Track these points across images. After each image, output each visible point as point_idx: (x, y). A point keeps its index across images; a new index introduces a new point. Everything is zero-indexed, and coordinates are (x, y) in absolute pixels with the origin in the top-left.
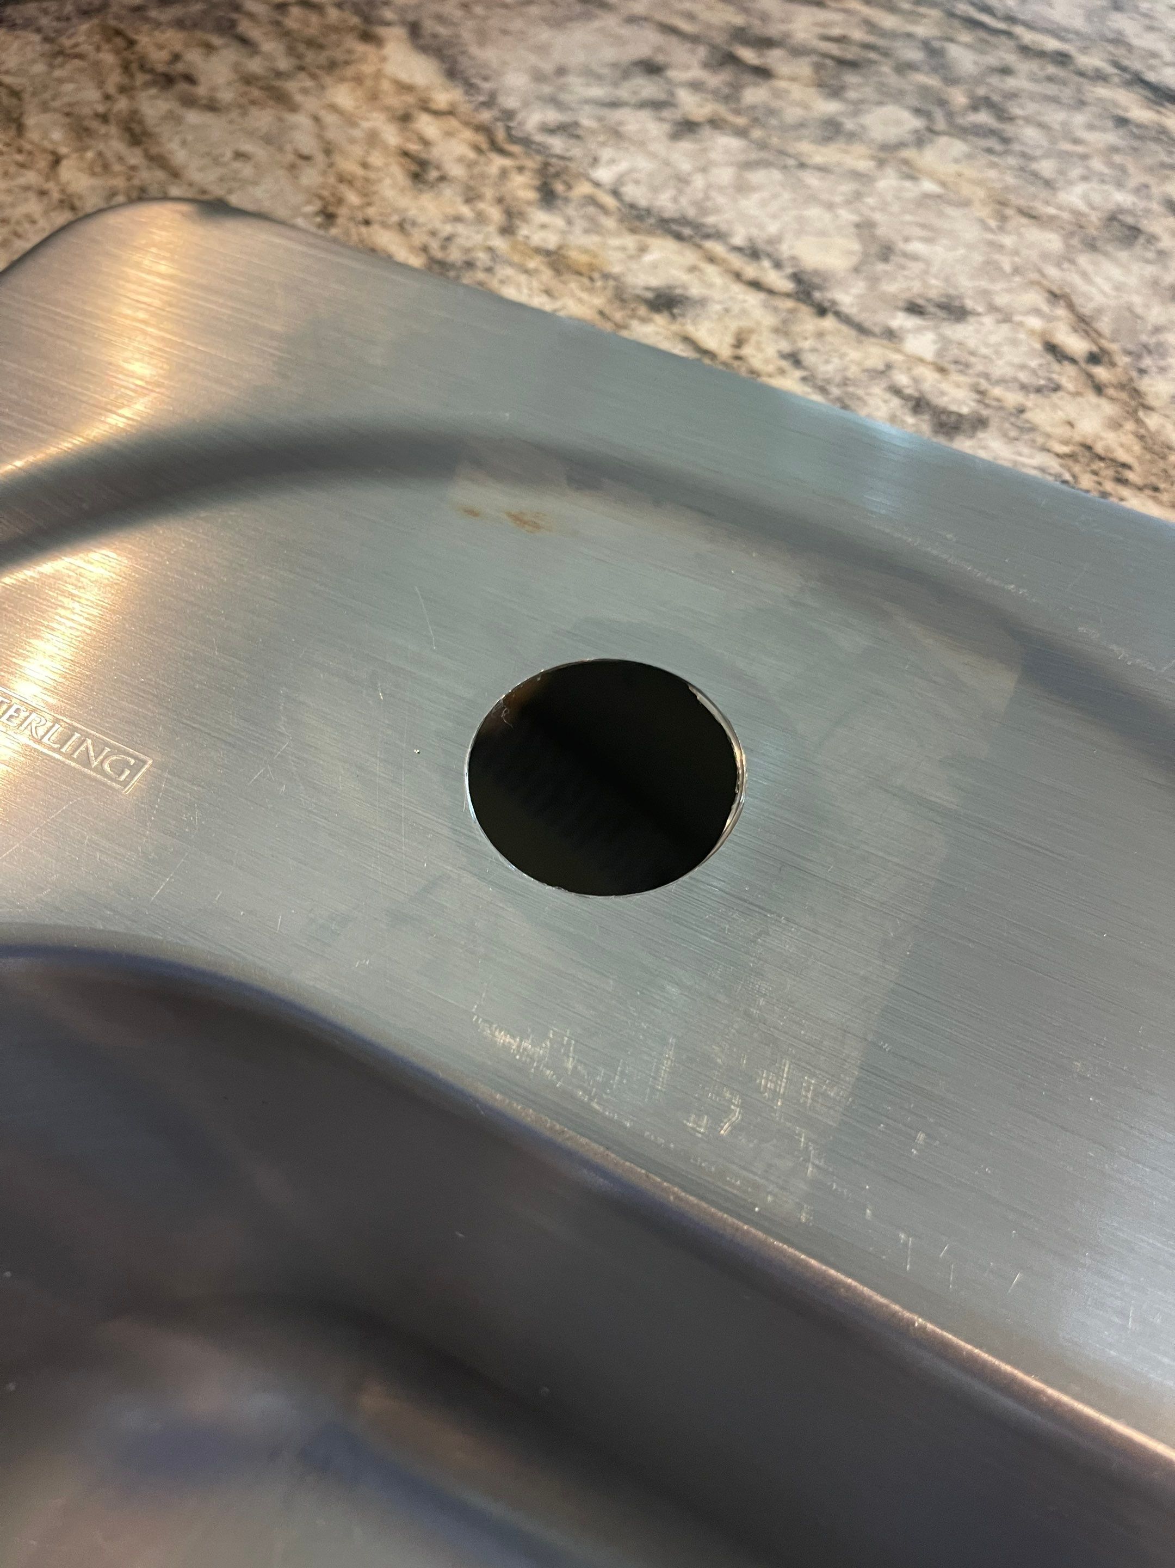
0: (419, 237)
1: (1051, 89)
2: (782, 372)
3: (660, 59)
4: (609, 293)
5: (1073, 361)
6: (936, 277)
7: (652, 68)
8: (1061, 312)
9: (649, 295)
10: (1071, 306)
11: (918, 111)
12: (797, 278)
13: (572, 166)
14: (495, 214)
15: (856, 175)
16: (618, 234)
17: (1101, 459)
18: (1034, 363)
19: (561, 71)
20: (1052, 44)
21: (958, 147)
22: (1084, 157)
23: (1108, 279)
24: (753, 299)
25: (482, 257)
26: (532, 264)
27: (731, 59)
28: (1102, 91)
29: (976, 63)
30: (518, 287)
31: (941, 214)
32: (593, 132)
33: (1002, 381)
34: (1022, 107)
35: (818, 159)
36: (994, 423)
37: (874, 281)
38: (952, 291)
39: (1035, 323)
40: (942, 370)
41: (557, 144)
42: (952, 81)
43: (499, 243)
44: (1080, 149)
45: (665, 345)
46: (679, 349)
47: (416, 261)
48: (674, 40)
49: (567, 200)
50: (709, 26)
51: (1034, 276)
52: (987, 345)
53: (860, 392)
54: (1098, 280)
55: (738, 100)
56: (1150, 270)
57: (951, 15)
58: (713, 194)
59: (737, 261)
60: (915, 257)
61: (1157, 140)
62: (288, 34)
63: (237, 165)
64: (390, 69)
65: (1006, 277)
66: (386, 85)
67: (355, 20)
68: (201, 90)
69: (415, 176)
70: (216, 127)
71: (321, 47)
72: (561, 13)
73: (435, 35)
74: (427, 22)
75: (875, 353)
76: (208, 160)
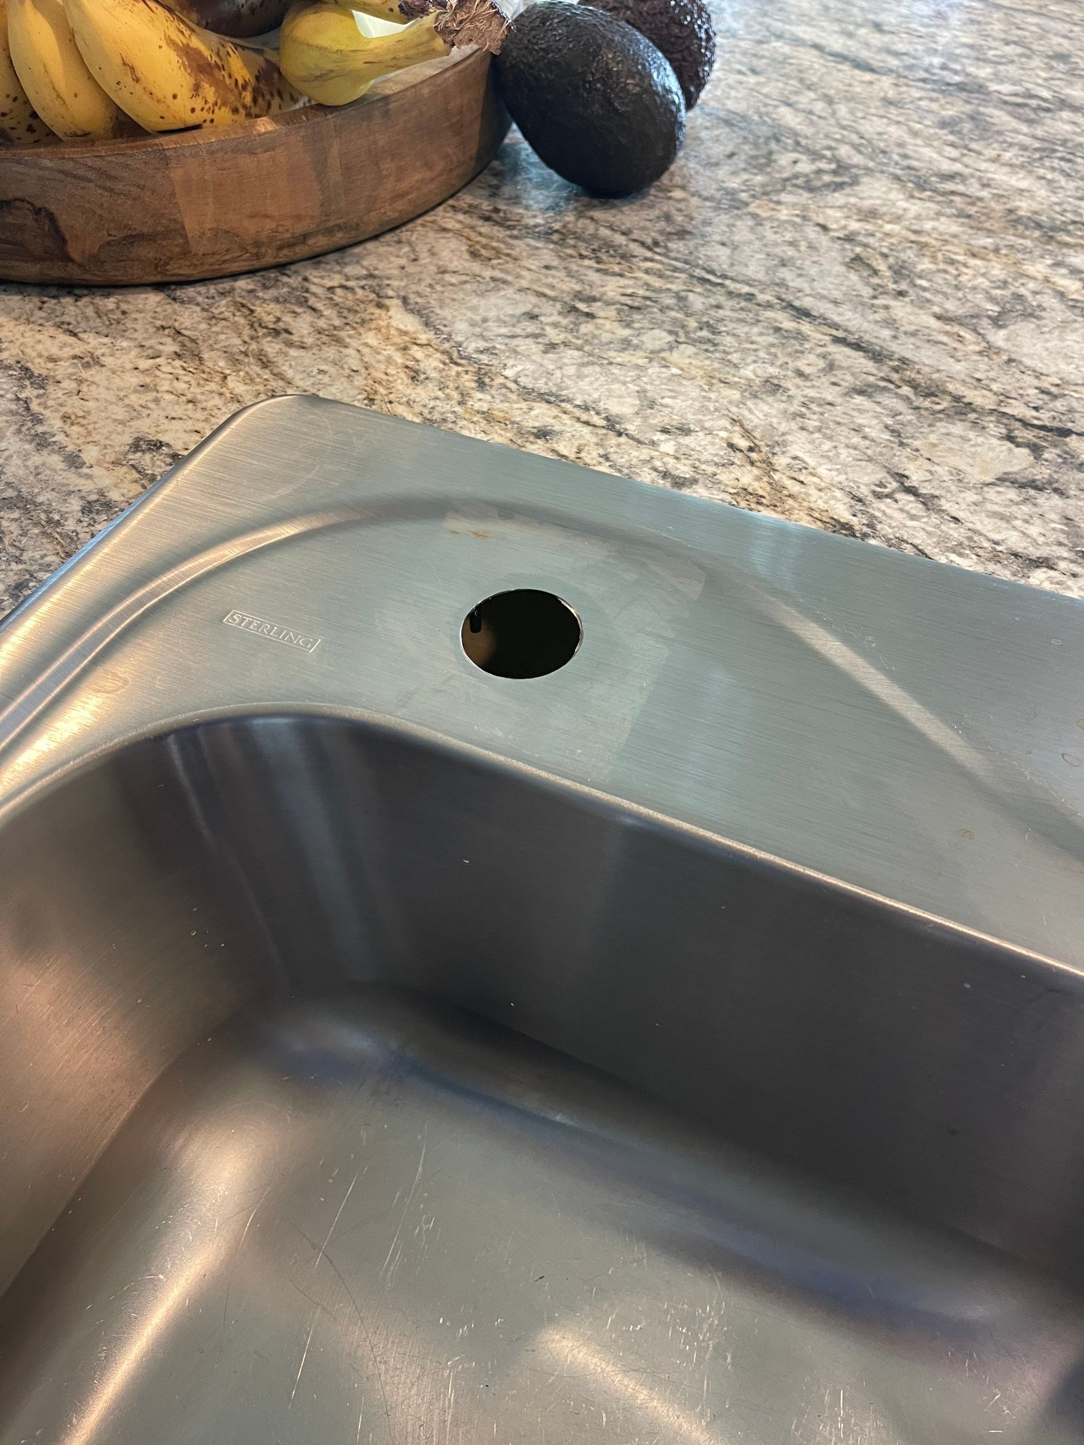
0: (418, 409)
1: (743, 315)
2: (600, 463)
3: (536, 311)
4: (515, 431)
5: (741, 451)
6: (676, 415)
7: (533, 317)
8: (737, 428)
9: (535, 431)
10: (742, 426)
11: (670, 332)
12: (607, 419)
13: (493, 368)
14: (455, 395)
15: (638, 367)
16: (518, 402)
17: (751, 494)
18: (722, 453)
19: (485, 320)
20: (745, 289)
21: (691, 350)
22: (756, 350)
23: (762, 411)
24: (586, 430)
25: (451, 417)
26: (475, 419)
27: (574, 309)
28: (769, 314)
29: (703, 303)
30: (469, 430)
31: (681, 384)
32: (503, 351)
33: (706, 462)
34: (725, 326)
35: (619, 360)
36: (701, 481)
37: (645, 418)
38: (684, 421)
39: (724, 434)
40: (677, 458)
41: (485, 358)
42: (688, 315)
43: (458, 409)
44: (754, 346)
45: (544, 454)
46: (550, 455)
47: (417, 420)
48: (543, 299)
49: (491, 386)
50: (562, 292)
51: (726, 412)
52: (700, 446)
53: (638, 471)
54: (756, 412)
55: (577, 331)
56: (783, 406)
57: (692, 276)
58: (565, 379)
59: (578, 413)
60: (666, 406)
61: (795, 338)
62: (337, 305)
63: (320, 377)
64: (394, 323)
65: (711, 413)
66: (393, 332)
67: (373, 296)
68: (295, 338)
69: (413, 378)
70: (306, 357)
71: (356, 312)
72: (483, 287)
73: (417, 303)
74: (412, 296)
75: (645, 453)
76: (305, 375)
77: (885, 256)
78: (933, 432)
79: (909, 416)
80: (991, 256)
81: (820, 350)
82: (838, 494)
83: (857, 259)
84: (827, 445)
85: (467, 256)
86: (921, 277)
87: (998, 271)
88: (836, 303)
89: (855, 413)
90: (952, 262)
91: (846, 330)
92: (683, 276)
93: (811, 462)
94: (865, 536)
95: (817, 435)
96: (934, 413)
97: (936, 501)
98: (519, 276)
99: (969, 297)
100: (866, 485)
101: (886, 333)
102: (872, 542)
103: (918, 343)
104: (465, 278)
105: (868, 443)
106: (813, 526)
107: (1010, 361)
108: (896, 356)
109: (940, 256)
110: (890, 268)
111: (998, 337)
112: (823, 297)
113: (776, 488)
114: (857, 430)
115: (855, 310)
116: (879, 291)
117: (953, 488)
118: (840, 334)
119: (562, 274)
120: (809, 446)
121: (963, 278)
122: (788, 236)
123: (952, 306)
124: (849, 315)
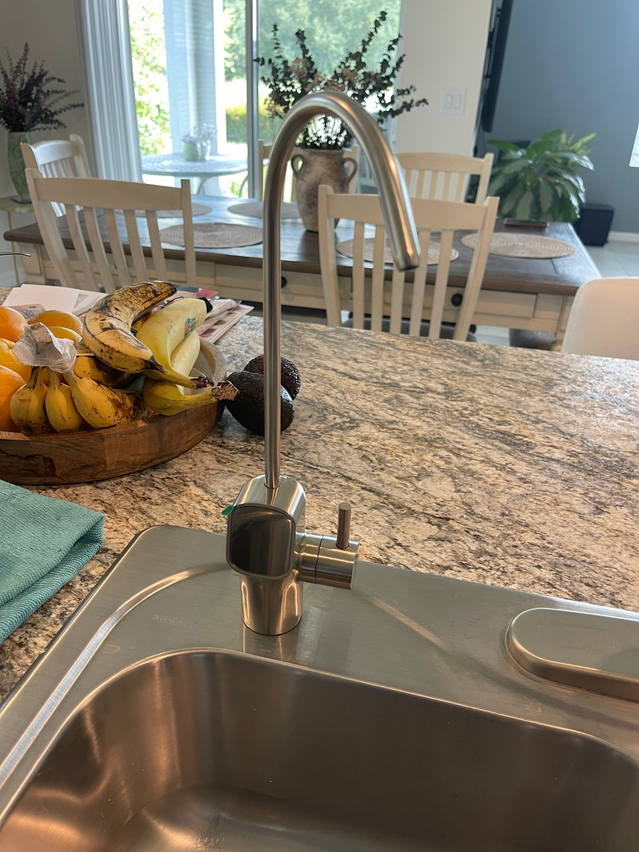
0: (210, 526)
1: (327, 481)
6: (310, 522)
8: (333, 525)
10: (335, 524)
20: (326, 470)
28: (337, 480)
29: (312, 477)
31: (309, 509)
34: (321, 485)
39: (329, 528)
44: (333, 493)
51: (328, 519)
57: (306, 466)
61: (348, 489)
64: (193, 492)
65: (323, 520)
66: (193, 496)
67: (181, 481)
69: (206, 514)
71: (176, 488)
72: (225, 475)
73: (200, 483)
74: (197, 480)
77: (374, 455)
78: (403, 522)
79: (394, 517)
80: (411, 453)
81: (358, 493)
82: (374, 548)
83: (364, 456)
84: (367, 530)
85: (216, 462)
86: (388, 462)
87: (415, 459)
88: (360, 474)
89: (374, 516)
90: (398, 456)
91: (365, 485)
92: (302, 466)
93: (362, 536)
94: (386, 563)
95: (363, 526)
96: (402, 514)
97: (408, 548)
98: (239, 470)
99: (407, 469)
100: (384, 544)
101: (380, 485)
102: (389, 565)
103: (392, 488)
104: (217, 471)
105: (381, 527)
106: (368, 561)
107: (425, 493)
108: (385, 494)
109: (393, 454)
110: (377, 459)
111: (419, 484)
112: (355, 472)
114: (376, 523)
115: (367, 476)
116: (374, 468)
117: (413, 542)
118: (364, 486)
119: (255, 468)
120: (361, 530)
121: (403, 462)
122: (338, 448)
123: (401, 473)
124: (365, 478)
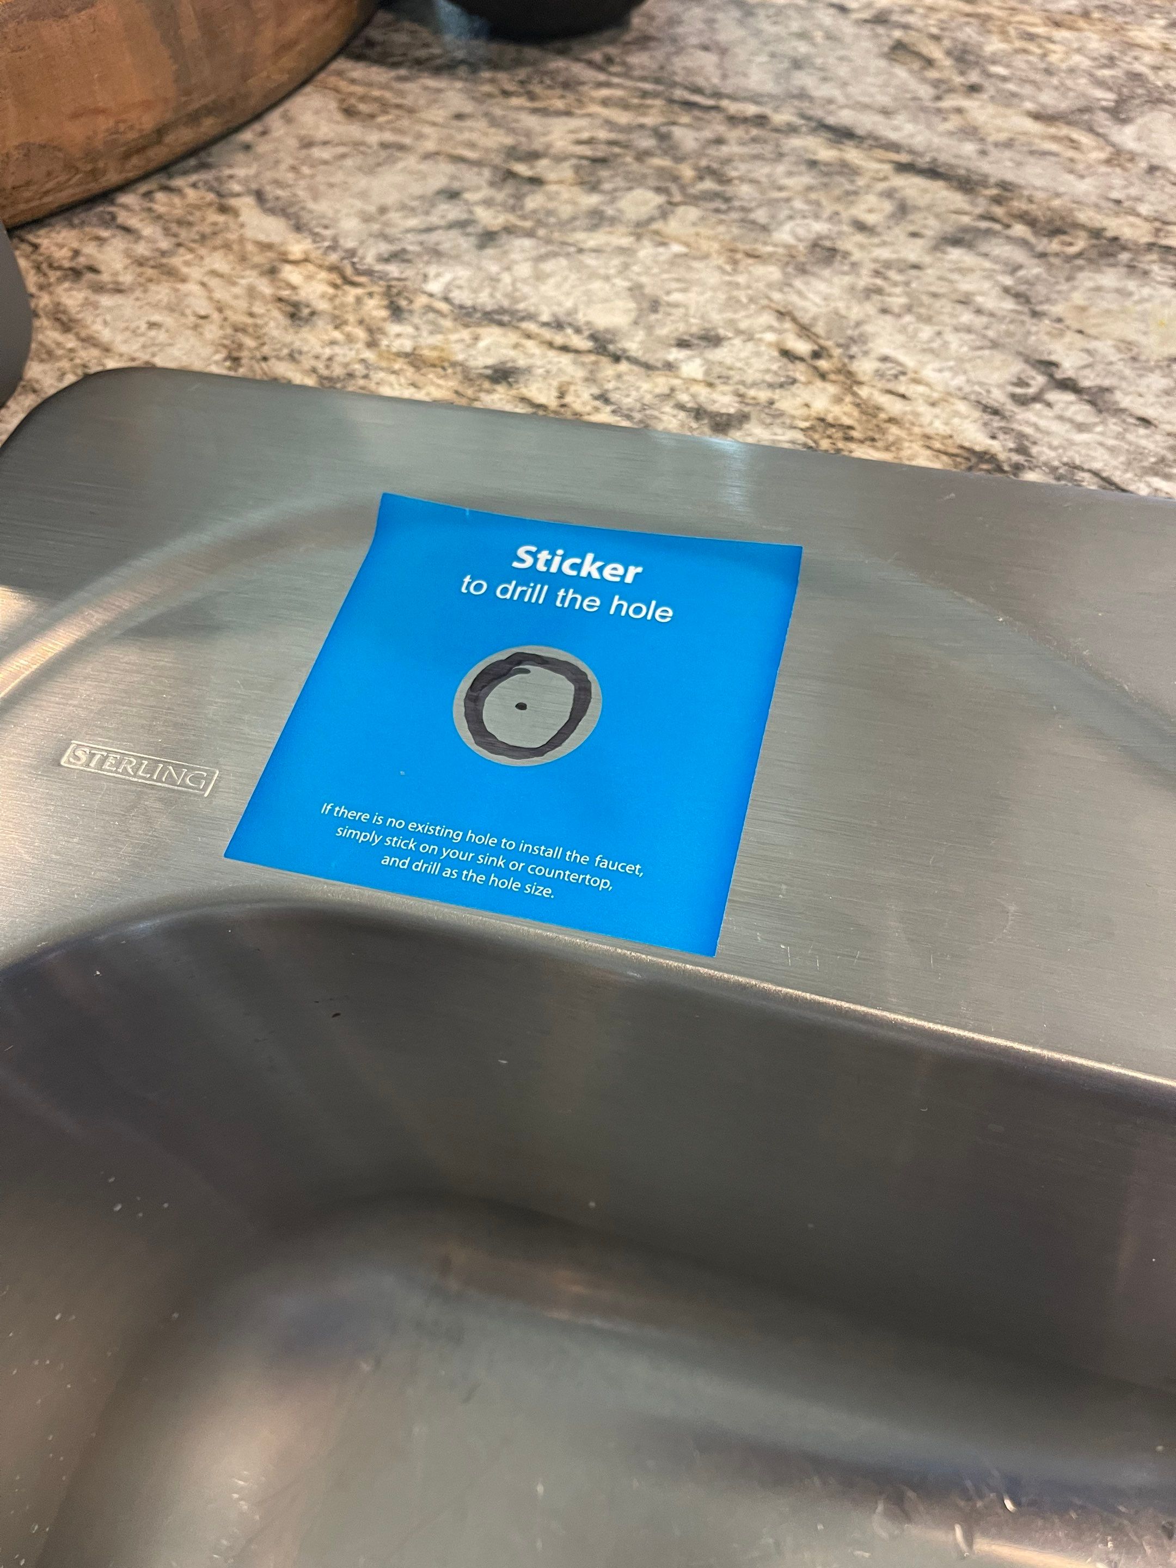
0: (307, 363)
1: (756, 149)
2: (597, 409)
3: (456, 185)
4: (460, 377)
5: (802, 359)
6: (694, 317)
7: (453, 195)
8: (788, 325)
9: (489, 372)
10: (794, 320)
11: (658, 190)
12: (593, 337)
13: (408, 283)
14: (361, 334)
15: (622, 250)
16: (454, 331)
17: (832, 426)
18: (775, 367)
19: (383, 210)
20: (751, 110)
21: (692, 213)
22: (788, 200)
23: (818, 293)
24: (565, 360)
25: (358, 368)
26: (397, 366)
27: (511, 175)
28: (795, 142)
29: (696, 139)
30: (391, 385)
31: (690, 268)
32: (419, 255)
33: (754, 385)
34: (736, 169)
35: (591, 243)
36: (754, 416)
37: (650, 329)
38: (707, 325)
39: (770, 337)
40: (710, 385)
41: (393, 270)
42: (679, 159)
43: (369, 355)
44: (783, 194)
45: (508, 408)
46: (521, 409)
47: (310, 381)
48: (463, 166)
49: (411, 312)
50: (487, 150)
51: (764, 302)
52: (739, 360)
53: (656, 413)
54: (811, 295)
55: (522, 207)
56: (847, 280)
57: (671, 101)
58: (519, 285)
59: (547, 334)
60: (676, 305)
61: (841, 173)
62: (159, 217)
63: (153, 333)
64: (249, 233)
65: (745, 307)
66: (250, 247)
67: (211, 197)
68: (105, 277)
69: (293, 316)
70: (126, 305)
71: (190, 224)
72: (371, 161)
73: (277, 198)
74: (268, 188)
75: (661, 383)
76: (128, 334)
77: (936, 38)
78: (1074, 288)
79: (1035, 269)
80: (1081, 23)
81: (881, 186)
82: (962, 407)
83: (899, 46)
84: (926, 332)
85: (339, 117)
86: (994, 62)
87: (1096, 43)
88: (886, 112)
89: (955, 277)
90: (1031, 37)
91: (911, 152)
92: (658, 102)
93: (910, 362)
94: (1018, 468)
95: (908, 318)
96: (1069, 259)
97: (1107, 396)
98: (420, 136)
99: (1069, 83)
100: (1000, 386)
101: (969, 148)
102: (1031, 476)
103: (1018, 157)
104: (342, 150)
105: (984, 320)
106: (937, 465)
107: (1152, 169)
108: (992, 180)
109: (1012, 31)
110: (949, 53)
111: (1126, 136)
112: (866, 107)
113: (869, 410)
114: (965, 301)
115: (915, 120)
116: (942, 88)
117: (1127, 372)
118: (904, 158)
119: (482, 124)
120: (901, 338)
121: (1053, 58)
122: (795, 26)
123: (1049, 99)
124: (909, 128)
